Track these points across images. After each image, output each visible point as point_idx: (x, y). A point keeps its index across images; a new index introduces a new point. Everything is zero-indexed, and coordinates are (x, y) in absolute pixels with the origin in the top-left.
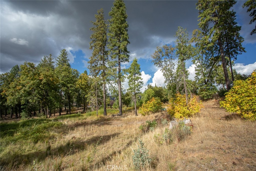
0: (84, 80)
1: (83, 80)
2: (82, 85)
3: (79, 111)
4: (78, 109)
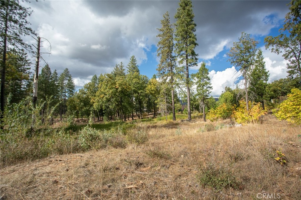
0: (154, 86)
1: (152, 86)
2: (151, 90)
3: (149, 116)
4: (149, 115)
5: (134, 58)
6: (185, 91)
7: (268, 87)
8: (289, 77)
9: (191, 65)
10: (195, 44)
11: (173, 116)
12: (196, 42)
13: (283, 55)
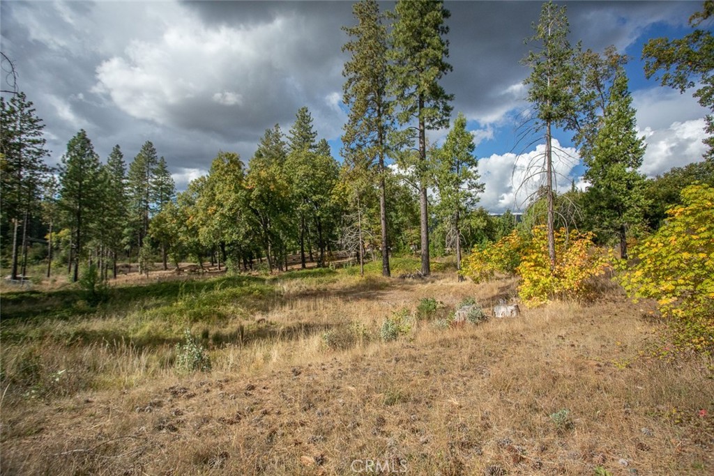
2: (344, 195)
5: (306, 114)
6: (431, 196)
7: (639, 185)
8: (709, 157)
9: (432, 126)
10: (444, 67)
11: (384, 265)
12: (445, 60)
13: (696, 92)
